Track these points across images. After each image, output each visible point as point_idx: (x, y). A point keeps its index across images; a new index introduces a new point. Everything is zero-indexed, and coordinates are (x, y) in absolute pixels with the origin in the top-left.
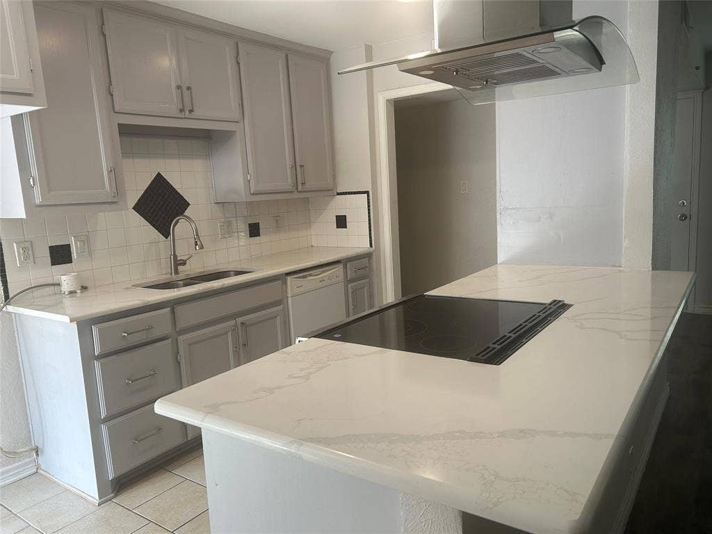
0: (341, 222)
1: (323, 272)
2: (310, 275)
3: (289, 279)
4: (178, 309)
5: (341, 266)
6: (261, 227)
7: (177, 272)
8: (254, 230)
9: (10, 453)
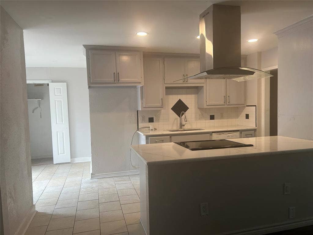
0: (247, 116)
1: (229, 133)
2: (223, 134)
3: (213, 134)
4: (173, 137)
5: (239, 133)
6: (215, 117)
7: (181, 128)
8: (212, 118)
9: (134, 167)
